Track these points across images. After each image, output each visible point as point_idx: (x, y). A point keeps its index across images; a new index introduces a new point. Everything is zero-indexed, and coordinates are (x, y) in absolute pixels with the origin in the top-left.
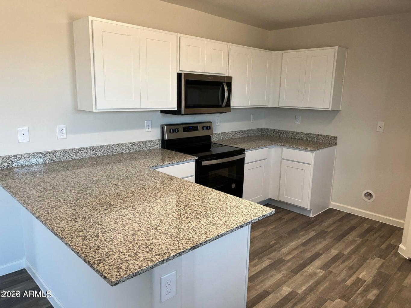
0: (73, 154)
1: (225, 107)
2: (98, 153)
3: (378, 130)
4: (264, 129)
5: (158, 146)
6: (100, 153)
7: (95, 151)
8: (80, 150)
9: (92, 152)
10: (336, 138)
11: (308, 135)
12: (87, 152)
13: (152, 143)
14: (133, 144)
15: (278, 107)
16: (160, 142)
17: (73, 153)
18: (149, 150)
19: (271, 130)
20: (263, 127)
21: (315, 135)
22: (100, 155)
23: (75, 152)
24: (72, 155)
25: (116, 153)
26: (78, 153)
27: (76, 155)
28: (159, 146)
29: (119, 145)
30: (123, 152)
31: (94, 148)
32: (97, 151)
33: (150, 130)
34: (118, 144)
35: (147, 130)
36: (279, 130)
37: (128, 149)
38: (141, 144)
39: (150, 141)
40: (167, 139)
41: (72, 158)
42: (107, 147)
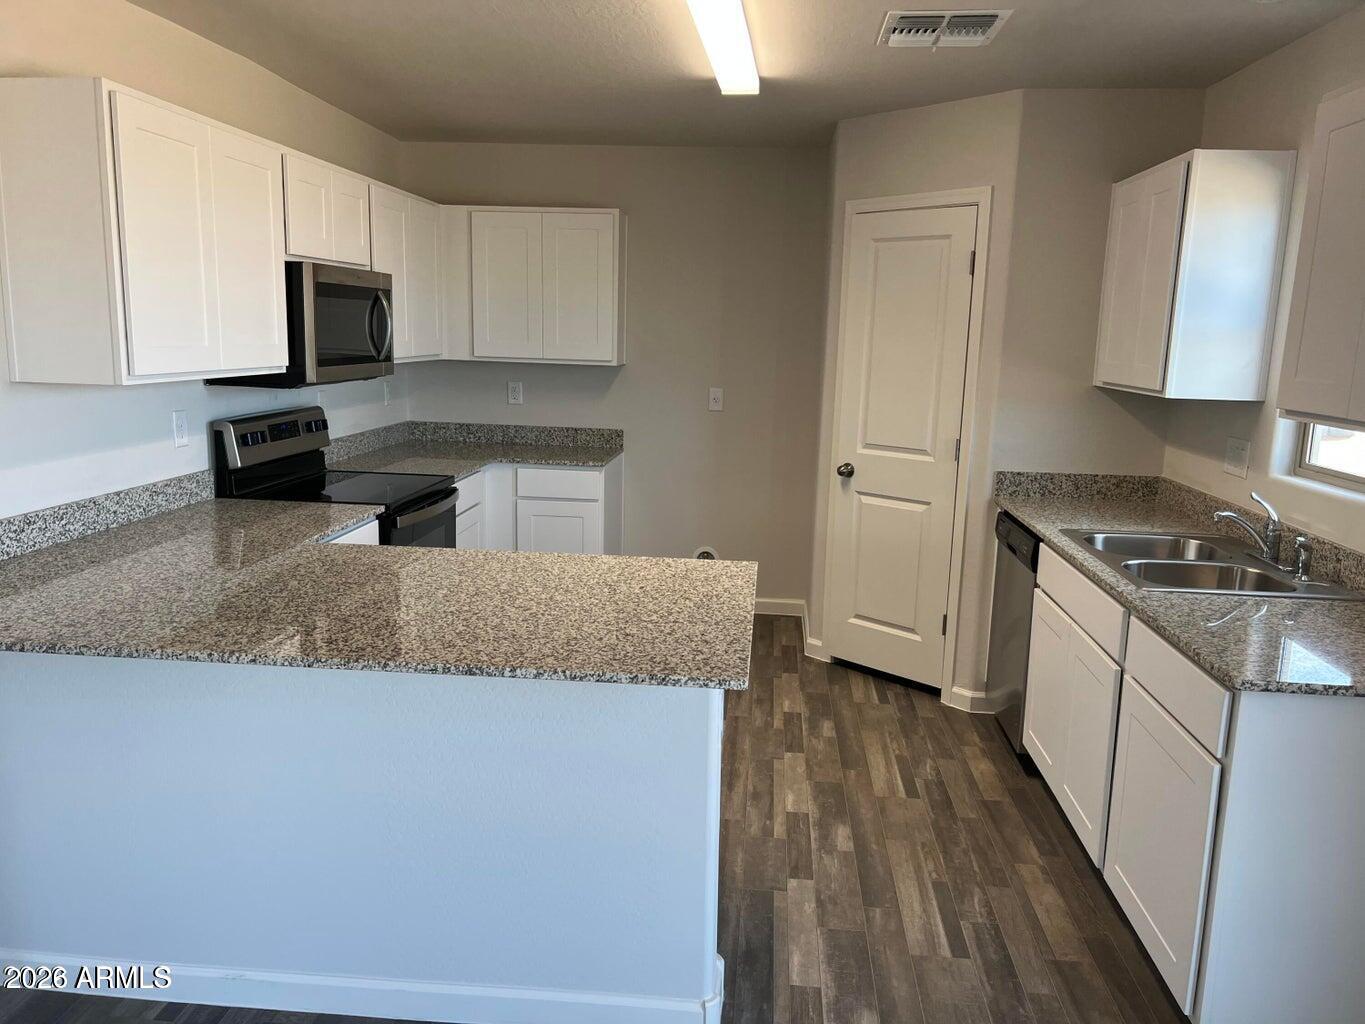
0: (11, 539)
1: (384, 361)
2: (72, 528)
3: (714, 406)
4: (413, 423)
5: (209, 490)
6: (76, 529)
7: (63, 522)
8: (28, 520)
9: (57, 527)
10: (619, 434)
11: (549, 432)
12: (44, 526)
13: (195, 484)
14: (153, 490)
15: (466, 357)
16: (212, 479)
17: (10, 535)
18: (188, 506)
19: (437, 427)
20: (408, 419)
21: (567, 429)
22: (76, 533)
23: (15, 531)
24: (8, 542)
25: (115, 525)
26: (24, 534)
27: (18, 541)
28: (211, 493)
29: (121, 495)
30: (132, 518)
31: (61, 512)
32: (69, 523)
33: (185, 440)
34: (118, 494)
35: (179, 441)
36: (461, 425)
37: (142, 510)
38: (170, 490)
39: (190, 477)
40: (239, 465)
41: (8, 554)
42: (92, 505)
